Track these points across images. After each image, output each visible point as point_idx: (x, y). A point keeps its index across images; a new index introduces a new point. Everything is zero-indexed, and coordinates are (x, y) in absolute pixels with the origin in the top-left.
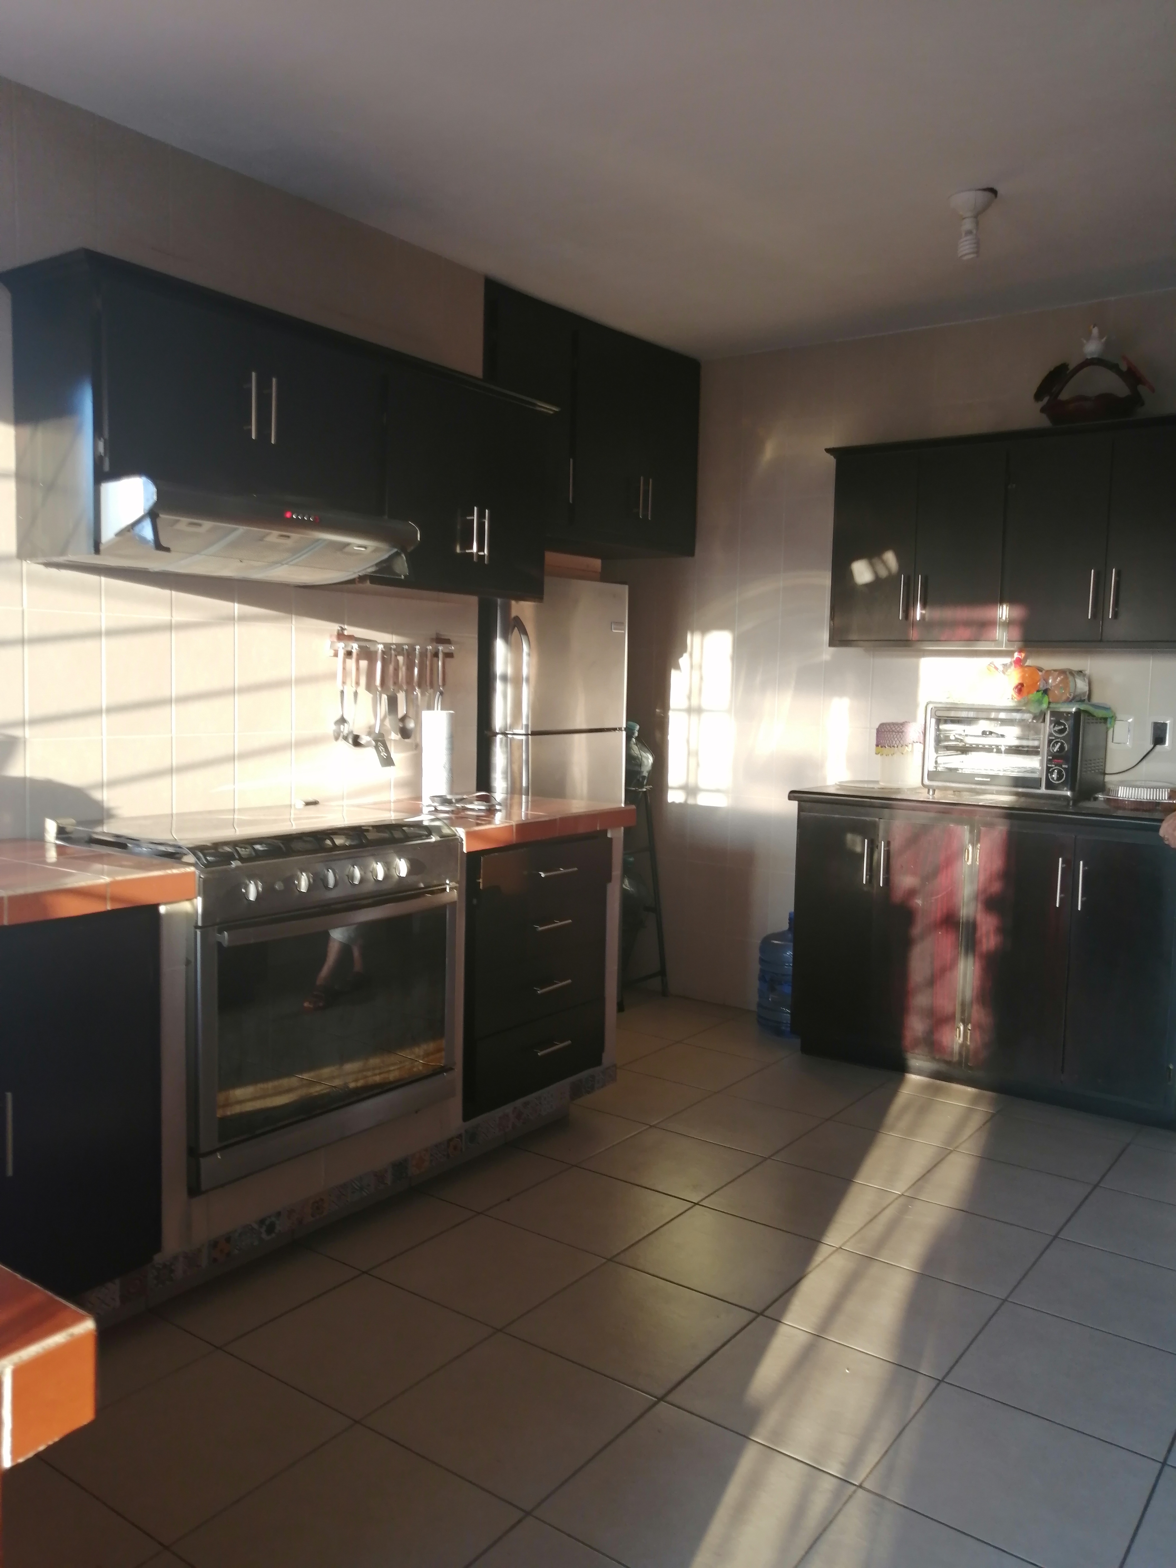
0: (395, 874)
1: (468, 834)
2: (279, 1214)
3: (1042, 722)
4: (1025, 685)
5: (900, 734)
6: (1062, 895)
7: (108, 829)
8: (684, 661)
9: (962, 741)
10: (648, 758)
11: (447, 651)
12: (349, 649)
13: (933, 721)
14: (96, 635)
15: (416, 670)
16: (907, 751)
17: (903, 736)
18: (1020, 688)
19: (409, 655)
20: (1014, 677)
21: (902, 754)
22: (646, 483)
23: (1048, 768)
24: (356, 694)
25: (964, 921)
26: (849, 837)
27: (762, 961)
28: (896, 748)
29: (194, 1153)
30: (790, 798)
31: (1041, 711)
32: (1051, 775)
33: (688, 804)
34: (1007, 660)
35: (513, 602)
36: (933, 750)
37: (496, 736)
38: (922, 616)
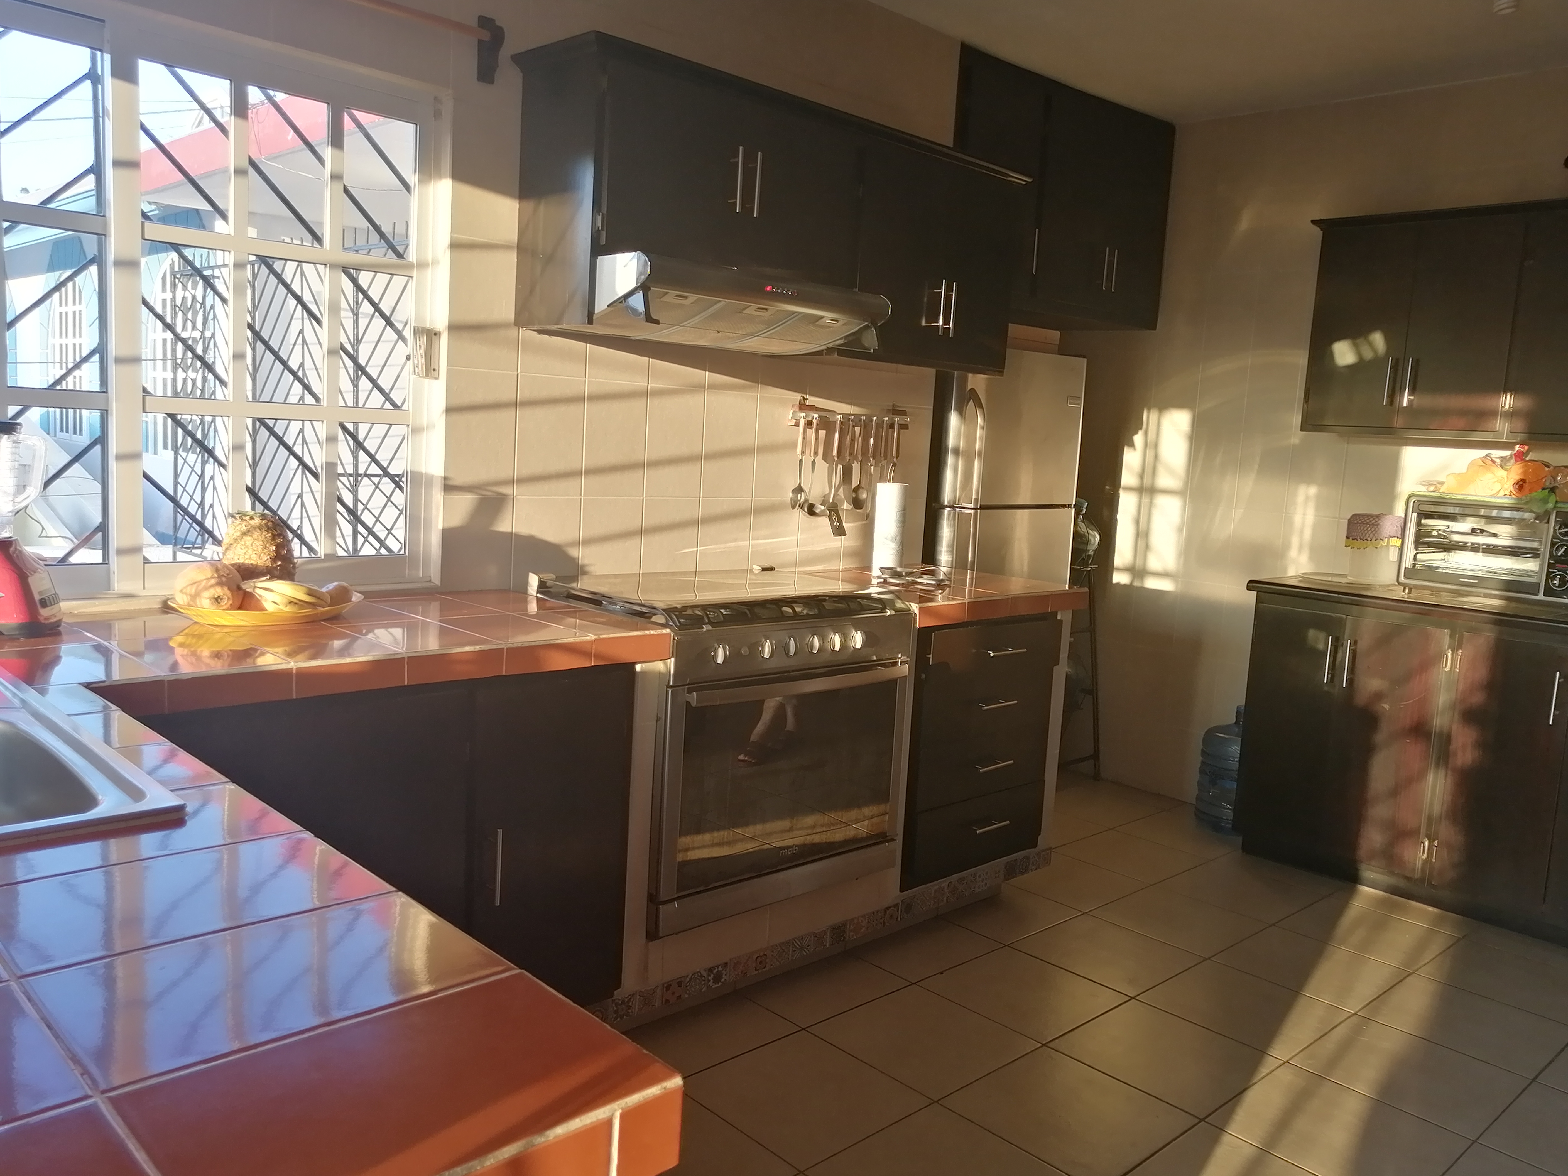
0: (851, 645)
1: (920, 609)
2: (726, 964)
3: (1546, 523)
4: (1527, 481)
5: (1375, 527)
6: (1557, 712)
7: (583, 585)
8: (1138, 439)
9: (1446, 538)
10: (1095, 537)
11: (903, 422)
12: (810, 419)
13: (1415, 515)
14: (579, 399)
15: (872, 441)
16: (1382, 545)
17: (1379, 529)
18: (1520, 485)
19: (866, 426)
20: (1515, 472)
21: (1376, 548)
22: (1112, 255)
23: (1548, 573)
24: (813, 463)
25: (1437, 731)
26: (1312, 633)
27: (1204, 753)
28: (1369, 542)
29: (653, 899)
30: (1249, 588)
31: (1546, 511)
32: (1551, 581)
33: (1134, 586)
34: (1506, 453)
35: (970, 375)
36: (1413, 546)
37: (944, 509)
38: (1409, 401)
